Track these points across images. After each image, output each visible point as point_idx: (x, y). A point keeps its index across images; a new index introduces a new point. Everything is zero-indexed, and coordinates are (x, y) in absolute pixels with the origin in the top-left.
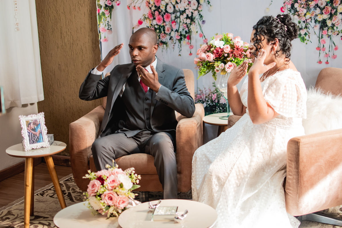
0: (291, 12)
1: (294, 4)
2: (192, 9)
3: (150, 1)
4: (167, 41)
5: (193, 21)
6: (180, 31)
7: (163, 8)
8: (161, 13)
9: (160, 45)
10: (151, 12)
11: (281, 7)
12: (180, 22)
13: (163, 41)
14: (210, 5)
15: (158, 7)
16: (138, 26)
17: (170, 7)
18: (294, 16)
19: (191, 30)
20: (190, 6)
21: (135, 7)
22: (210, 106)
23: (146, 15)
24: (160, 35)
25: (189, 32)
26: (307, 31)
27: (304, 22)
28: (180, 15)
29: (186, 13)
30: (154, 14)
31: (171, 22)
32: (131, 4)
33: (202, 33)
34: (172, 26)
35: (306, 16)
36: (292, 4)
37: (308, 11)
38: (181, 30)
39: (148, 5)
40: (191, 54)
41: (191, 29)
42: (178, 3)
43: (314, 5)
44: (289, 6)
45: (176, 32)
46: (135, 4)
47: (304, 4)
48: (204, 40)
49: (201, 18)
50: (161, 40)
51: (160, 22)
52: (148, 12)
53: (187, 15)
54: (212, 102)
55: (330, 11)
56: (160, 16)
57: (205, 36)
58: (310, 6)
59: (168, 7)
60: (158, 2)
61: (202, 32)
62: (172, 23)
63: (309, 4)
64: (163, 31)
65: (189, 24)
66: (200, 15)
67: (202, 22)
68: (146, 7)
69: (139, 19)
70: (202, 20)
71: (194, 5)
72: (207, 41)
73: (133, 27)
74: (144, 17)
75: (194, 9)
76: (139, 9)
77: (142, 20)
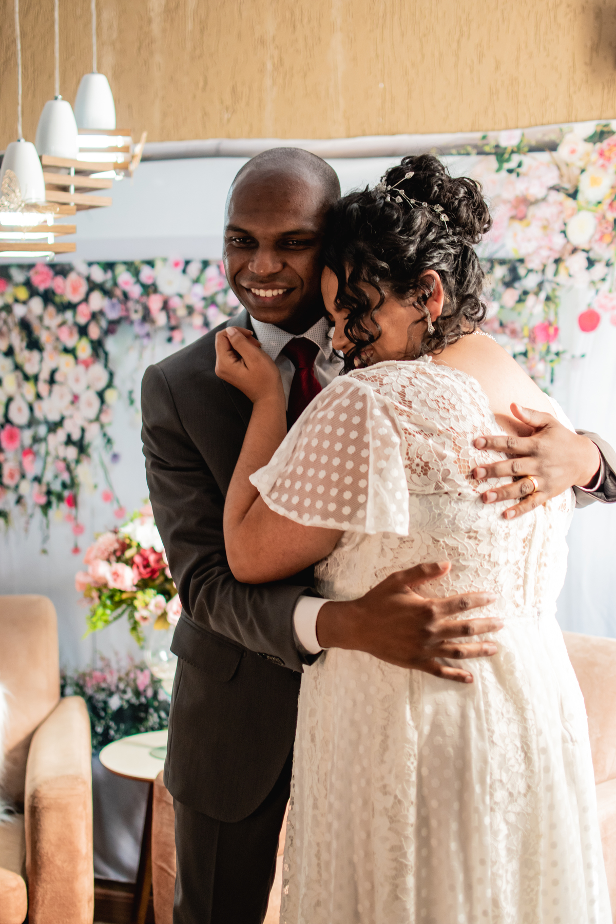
2: (84, 419)
5: (86, 452)
6: (45, 480)
12: (47, 453)
14: (136, 410)
17: (20, 409)
19: (77, 480)
20: (78, 409)
22: (131, 706)
25: (72, 484)
28: (47, 434)
29: (65, 428)
31: (20, 451)
33: (111, 490)
34: (24, 465)
38: (48, 477)
40: (76, 550)
41: (79, 477)
42: (42, 399)
45: (36, 485)
48: (116, 512)
49: (109, 447)
53: (69, 437)
54: (137, 693)
57: (118, 500)
59: (13, 408)
62: (25, 454)
65: (74, 460)
66: (107, 436)
67: (112, 457)
70: (111, 450)
71: (90, 405)
72: (124, 515)
75: (88, 419)
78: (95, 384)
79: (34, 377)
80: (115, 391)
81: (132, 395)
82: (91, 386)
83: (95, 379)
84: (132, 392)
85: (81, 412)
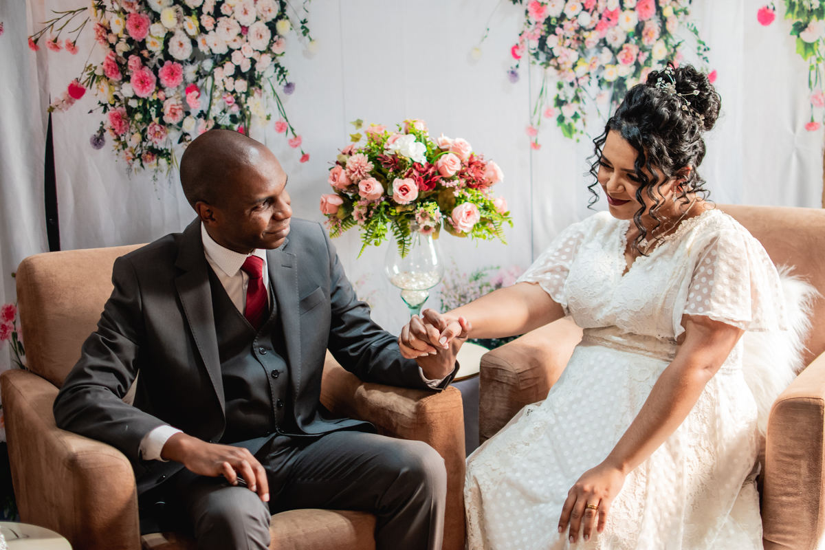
0: (538, 59)
1: (546, 37)
2: (254, 51)
3: (109, 23)
4: (169, 147)
5: (257, 84)
6: (212, 115)
7: (155, 47)
8: (148, 60)
9: (146, 160)
10: (114, 59)
11: (513, 44)
12: (214, 87)
13: (155, 147)
14: (311, 39)
15: (139, 42)
16: (67, 103)
17: (181, 45)
18: (545, 68)
19: (248, 113)
20: (247, 41)
21: (55, 41)
23: (95, 68)
24: (145, 130)
25: (243, 117)
26: (580, 109)
27: (572, 84)
28: (214, 68)
29: (233, 60)
30: (124, 63)
31: (183, 87)
32: (42, 32)
33: (285, 120)
34: (188, 102)
35: (576, 69)
36: (542, 37)
37: (582, 55)
38: (216, 111)
39: (106, 36)
41: (250, 109)
42: (207, 33)
43: (597, 41)
44: (535, 44)
45: (202, 120)
46: (55, 34)
47: (571, 37)
49: (282, 77)
50: (150, 144)
51: (147, 88)
52: (103, 59)
53: (238, 68)
55: (635, 57)
56: (147, 72)
57: (292, 130)
58: (586, 42)
59: (173, 42)
60: (137, 26)
61: (286, 118)
62: (188, 90)
63: (584, 39)
64: (157, 116)
65: (243, 93)
66: (282, 66)
67: (285, 87)
68: (98, 41)
69: (70, 80)
70: (284, 80)
71: (259, 37)
72: (300, 143)
73: (51, 107)
74: (88, 74)
75: (257, 50)
76: (72, 49)
77: (83, 84)
78: (265, 15)
79: (196, 11)
80: (287, 21)
81: (305, 25)
82: (260, 17)
83: (264, 11)
84: (305, 22)
85: (249, 44)
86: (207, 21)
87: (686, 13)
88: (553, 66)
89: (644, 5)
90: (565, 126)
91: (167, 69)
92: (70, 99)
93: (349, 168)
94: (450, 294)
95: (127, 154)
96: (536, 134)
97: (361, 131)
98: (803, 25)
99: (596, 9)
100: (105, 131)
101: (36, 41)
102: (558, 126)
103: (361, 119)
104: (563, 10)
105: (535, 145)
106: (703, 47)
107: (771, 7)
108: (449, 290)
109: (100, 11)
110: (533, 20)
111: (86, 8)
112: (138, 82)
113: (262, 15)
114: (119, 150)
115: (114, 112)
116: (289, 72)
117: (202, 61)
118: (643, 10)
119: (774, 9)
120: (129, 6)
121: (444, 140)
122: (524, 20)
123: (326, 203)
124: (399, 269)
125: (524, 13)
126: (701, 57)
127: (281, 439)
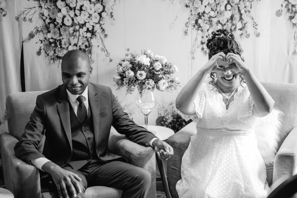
0: (195, 27)
1: (198, 20)
2: (94, 23)
3: (43, 12)
5: (94, 34)
6: (78, 45)
7: (59, 21)
8: (57, 25)
9: (55, 60)
10: (45, 25)
11: (186, 22)
12: (79, 35)
13: (59, 56)
14: (114, 19)
15: (53, 19)
16: (29, 40)
17: (68, 20)
18: (197, 31)
19: (91, 44)
20: (91, 19)
21: (25, 18)
23: (38, 28)
24: (55, 50)
25: (89, 46)
28: (79, 29)
29: (86, 26)
30: (48, 26)
31: (68, 35)
32: (20, 15)
33: (104, 47)
34: (70, 40)
35: (209, 31)
36: (196, 20)
37: (211, 26)
38: (80, 44)
39: (42, 17)
41: (92, 43)
42: (77, 16)
44: (194, 22)
45: (75, 47)
46: (25, 16)
47: (207, 20)
48: (106, 55)
49: (103, 32)
50: (57, 54)
51: (56, 35)
52: (41, 25)
53: (88, 29)
56: (56, 29)
57: (107, 51)
59: (65, 20)
60: (53, 14)
61: (104, 46)
62: (70, 36)
63: (212, 20)
64: (59, 45)
65: (90, 37)
66: (103, 28)
67: (104, 36)
68: (39, 19)
69: (30, 32)
70: (104, 33)
71: (95, 18)
72: (109, 56)
73: (23, 41)
74: (36, 30)
75: (95, 23)
76: (31, 21)
77: (34, 33)
78: (98, 10)
79: (74, 9)
80: (105, 13)
81: (112, 14)
82: (96, 11)
83: (97, 9)
84: (112, 13)
85: (92, 21)
86: (77, 12)
87: (249, 12)
88: (200, 30)
89: (234, 9)
90: (204, 51)
91: (63, 29)
92: (29, 38)
93: (123, 66)
94: (161, 109)
95: (49, 58)
96: (194, 54)
97: (129, 52)
98: (292, 17)
99: (216, 10)
100: (41, 50)
101: (18, 18)
102: (202, 51)
103: (129, 48)
104: (204, 10)
105: (193, 58)
106: (255, 24)
107: (281, 10)
108: (161, 108)
109: (40, 8)
110: (193, 14)
111: (35, 7)
112: (53, 33)
113: (97, 10)
114: (46, 56)
115: (44, 43)
116: (106, 30)
117: (75, 26)
118: (233, 11)
119: (282, 11)
120: (50, 7)
121: (157, 57)
122: (190, 13)
123: (115, 78)
124: (141, 101)
125: (190, 11)
126: (255, 28)
127: (93, 161)
